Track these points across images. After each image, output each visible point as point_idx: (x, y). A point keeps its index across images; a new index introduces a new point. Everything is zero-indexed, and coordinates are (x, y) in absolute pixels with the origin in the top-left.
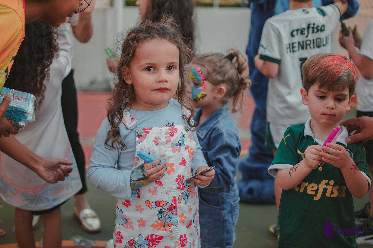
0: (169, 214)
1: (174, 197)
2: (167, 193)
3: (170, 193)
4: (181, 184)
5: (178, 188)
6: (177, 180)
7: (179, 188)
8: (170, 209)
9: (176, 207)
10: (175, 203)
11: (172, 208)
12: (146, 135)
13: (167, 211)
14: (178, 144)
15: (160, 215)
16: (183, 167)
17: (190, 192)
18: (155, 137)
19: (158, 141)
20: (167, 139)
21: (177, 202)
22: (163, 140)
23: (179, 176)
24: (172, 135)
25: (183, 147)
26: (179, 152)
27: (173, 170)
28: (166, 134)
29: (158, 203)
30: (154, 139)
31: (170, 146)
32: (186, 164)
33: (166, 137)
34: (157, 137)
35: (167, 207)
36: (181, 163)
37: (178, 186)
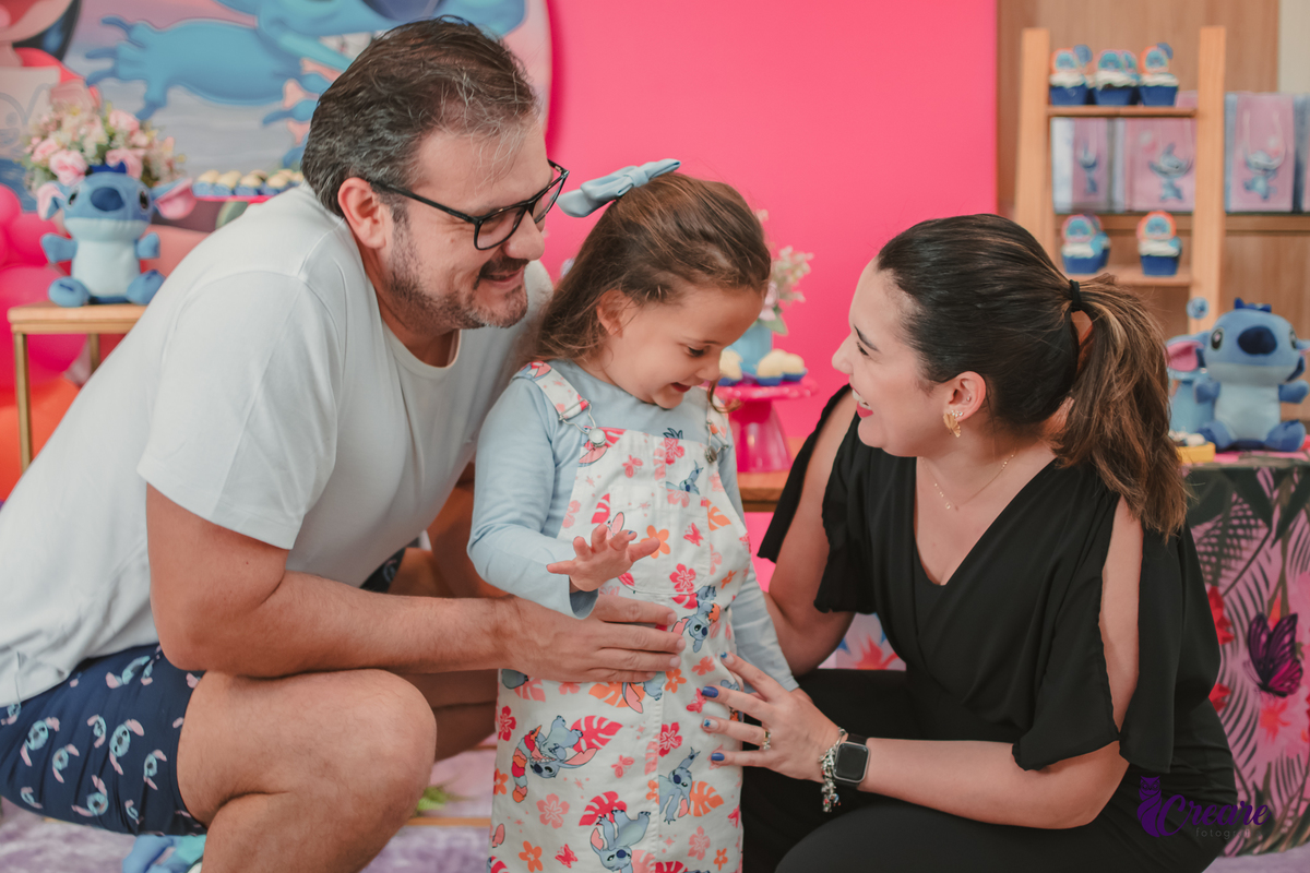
4: (685, 592)
5: (675, 599)
6: (673, 577)
7: (678, 600)
14: (684, 486)
16: (690, 547)
18: (630, 457)
19: (635, 467)
23: (681, 567)
25: (694, 498)
28: (654, 454)
30: (626, 460)
31: (664, 485)
32: (701, 541)
33: (656, 462)
34: (633, 457)
36: (688, 536)
37: (676, 594)
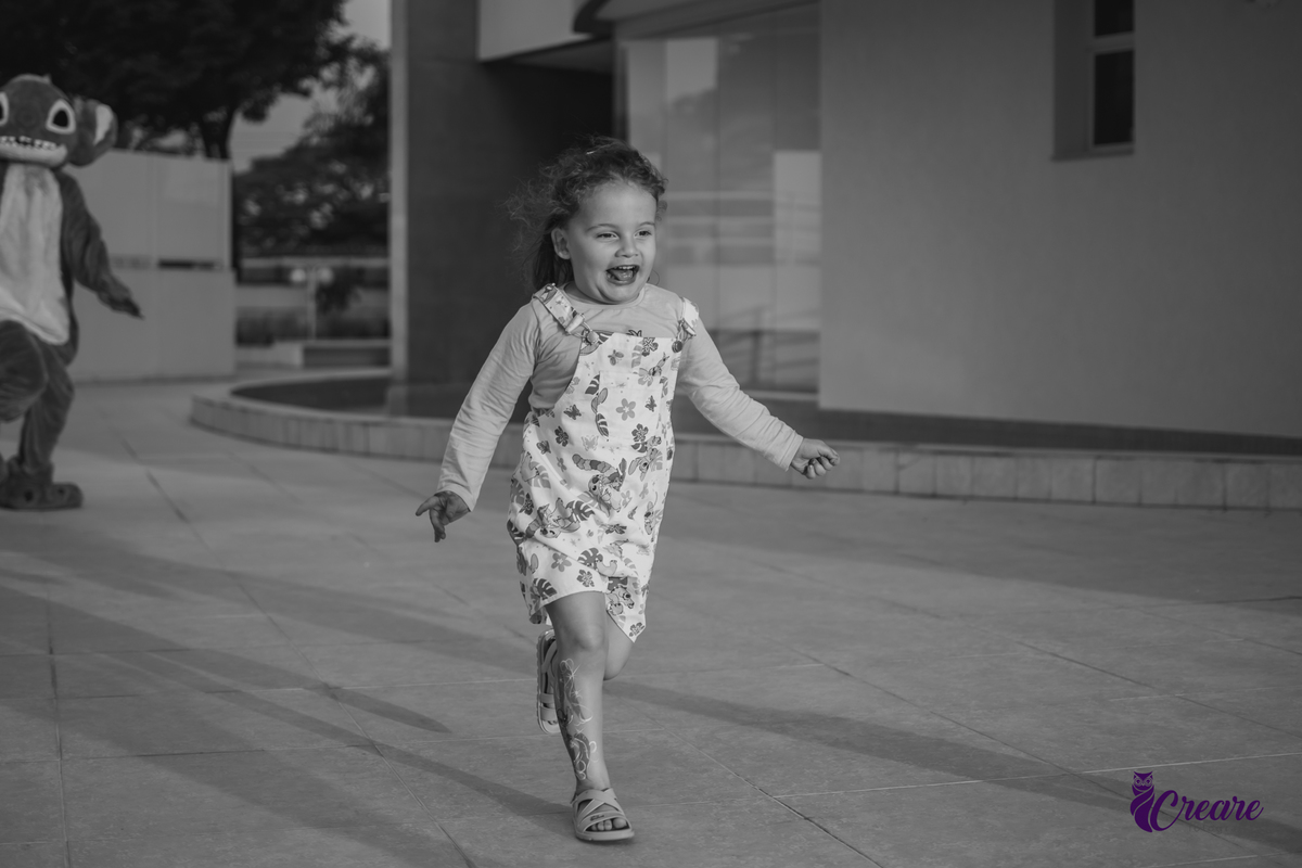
0: (607, 487)
1: (623, 460)
2: (612, 451)
3: (616, 451)
8: (612, 479)
9: (622, 478)
10: (623, 472)
11: (616, 479)
12: (600, 343)
13: (607, 480)
15: (593, 485)
17: (652, 460)
20: (635, 358)
21: (627, 471)
22: (628, 358)
24: (645, 354)
26: (649, 385)
27: (632, 414)
29: (594, 464)
35: (608, 474)
